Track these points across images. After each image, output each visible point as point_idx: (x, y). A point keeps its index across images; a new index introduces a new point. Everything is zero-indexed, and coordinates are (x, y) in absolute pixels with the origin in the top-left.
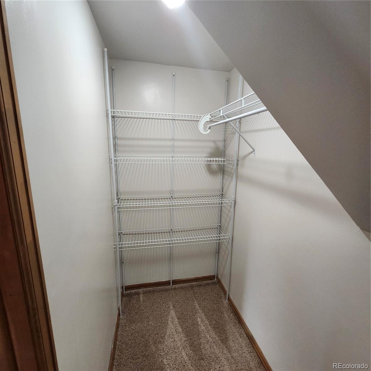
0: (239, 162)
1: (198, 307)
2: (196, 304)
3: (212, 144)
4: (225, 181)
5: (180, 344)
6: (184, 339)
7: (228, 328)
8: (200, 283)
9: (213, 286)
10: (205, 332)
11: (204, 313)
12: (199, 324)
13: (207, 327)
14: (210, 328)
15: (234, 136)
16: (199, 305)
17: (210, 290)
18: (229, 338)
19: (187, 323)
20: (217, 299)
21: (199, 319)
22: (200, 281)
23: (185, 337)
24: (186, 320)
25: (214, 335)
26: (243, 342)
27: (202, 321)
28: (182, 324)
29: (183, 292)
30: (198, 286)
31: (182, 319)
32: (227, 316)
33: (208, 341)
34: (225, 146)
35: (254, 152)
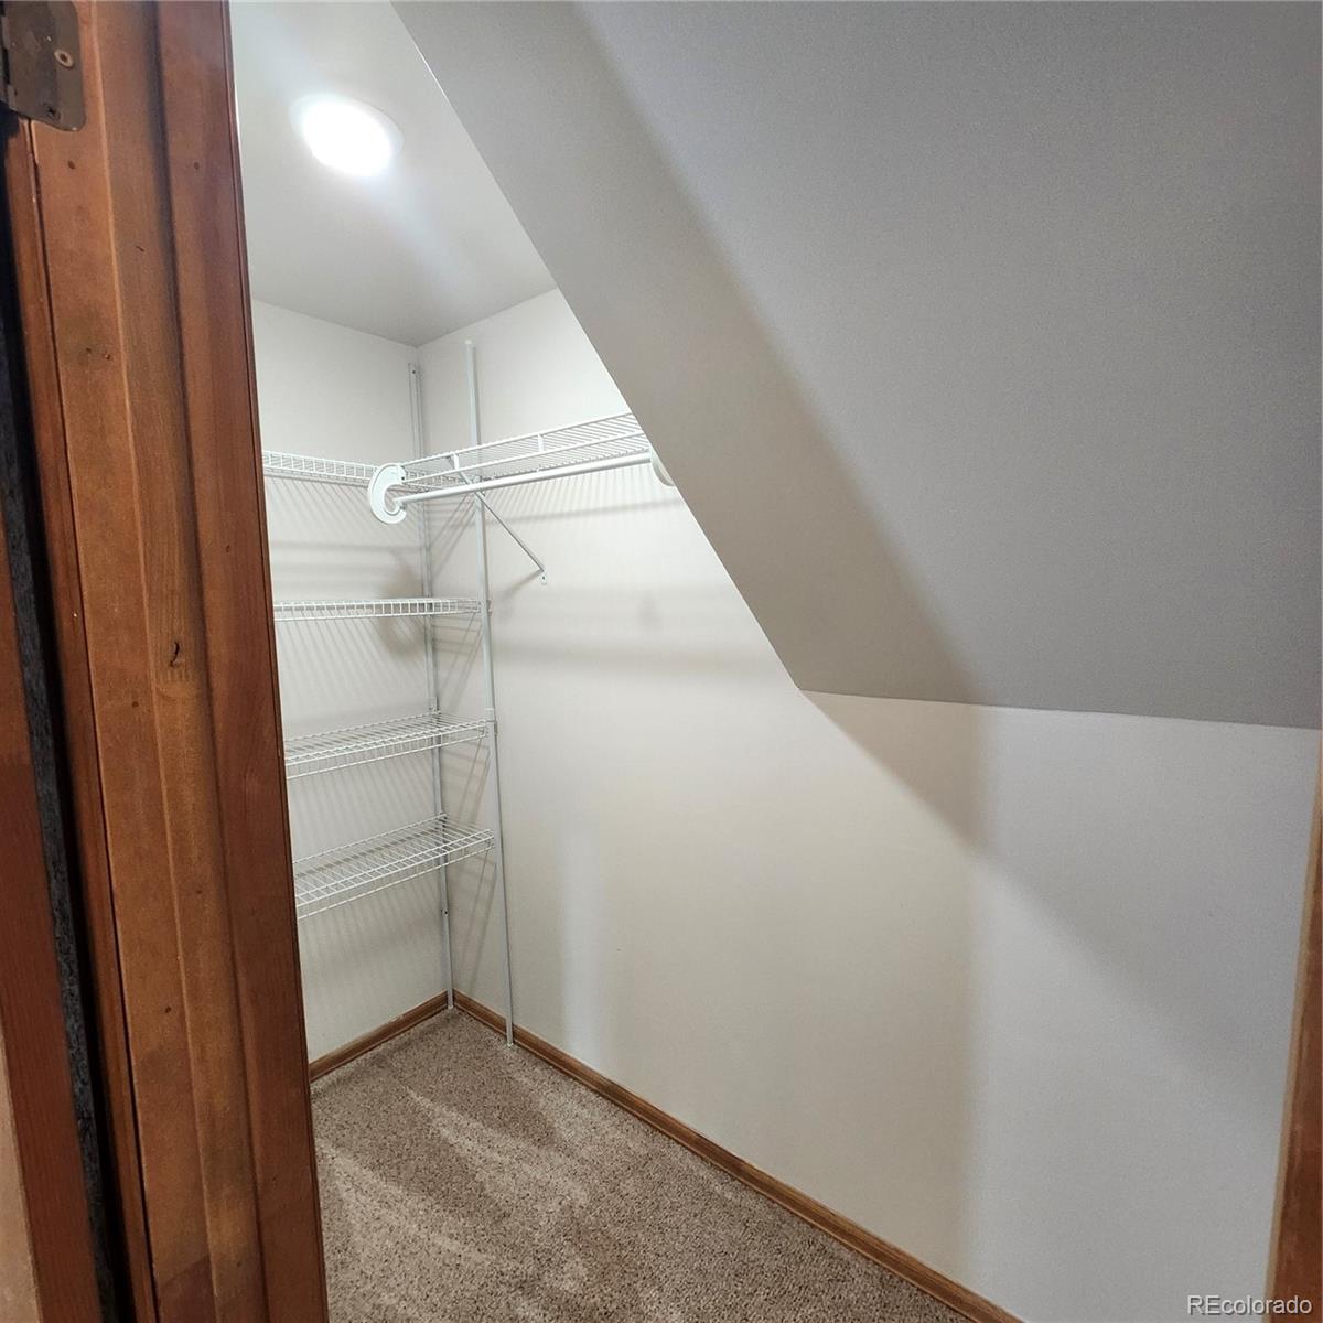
0: (493, 608)
1: (426, 1103)
2: (418, 1099)
3: (388, 561)
4: (443, 674)
5: (414, 1226)
6: (422, 1205)
7: (541, 1106)
8: (404, 1037)
9: (450, 1028)
10: (480, 1152)
11: (454, 1108)
12: (453, 1140)
13: (483, 1136)
14: (490, 1132)
15: (461, 534)
16: (430, 1094)
17: (444, 1040)
18: (556, 1125)
19: (412, 1162)
20: (477, 1055)
21: (445, 1132)
22: (399, 1034)
23: (423, 1200)
24: (404, 1157)
25: (511, 1143)
26: (596, 1112)
27: (458, 1129)
28: (395, 1174)
29: (351, 1090)
30: (400, 1049)
31: (388, 1161)
32: (525, 1080)
33: (500, 1169)
34: (430, 567)
35: (543, 574)
